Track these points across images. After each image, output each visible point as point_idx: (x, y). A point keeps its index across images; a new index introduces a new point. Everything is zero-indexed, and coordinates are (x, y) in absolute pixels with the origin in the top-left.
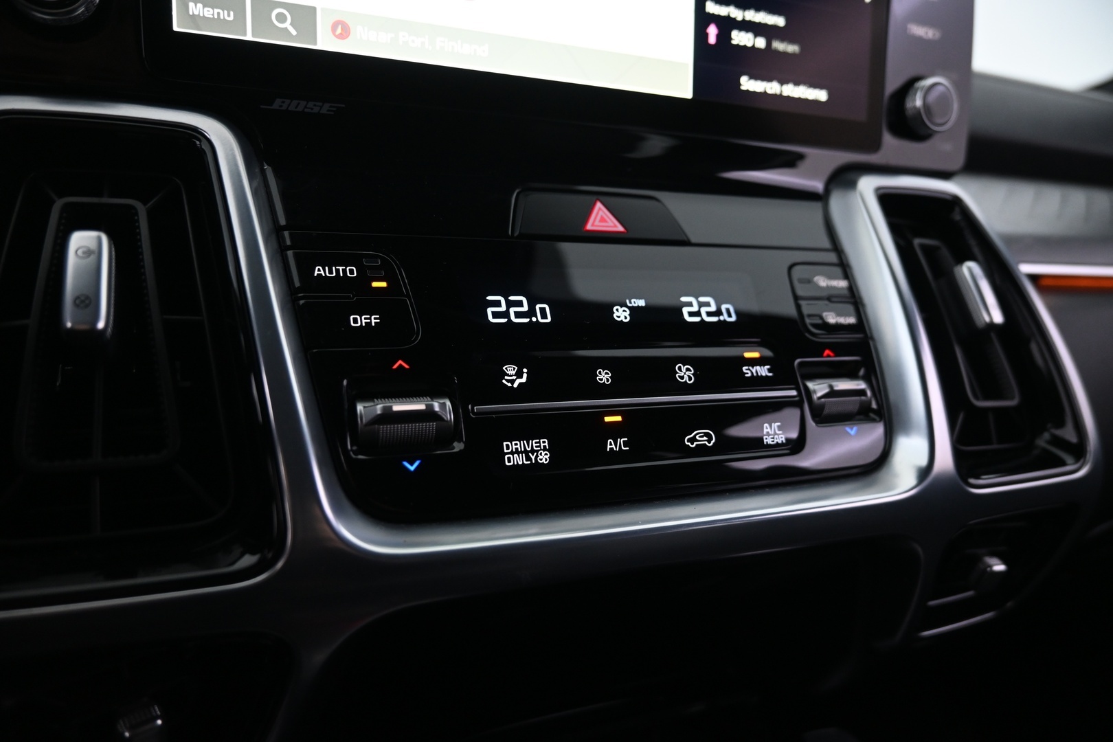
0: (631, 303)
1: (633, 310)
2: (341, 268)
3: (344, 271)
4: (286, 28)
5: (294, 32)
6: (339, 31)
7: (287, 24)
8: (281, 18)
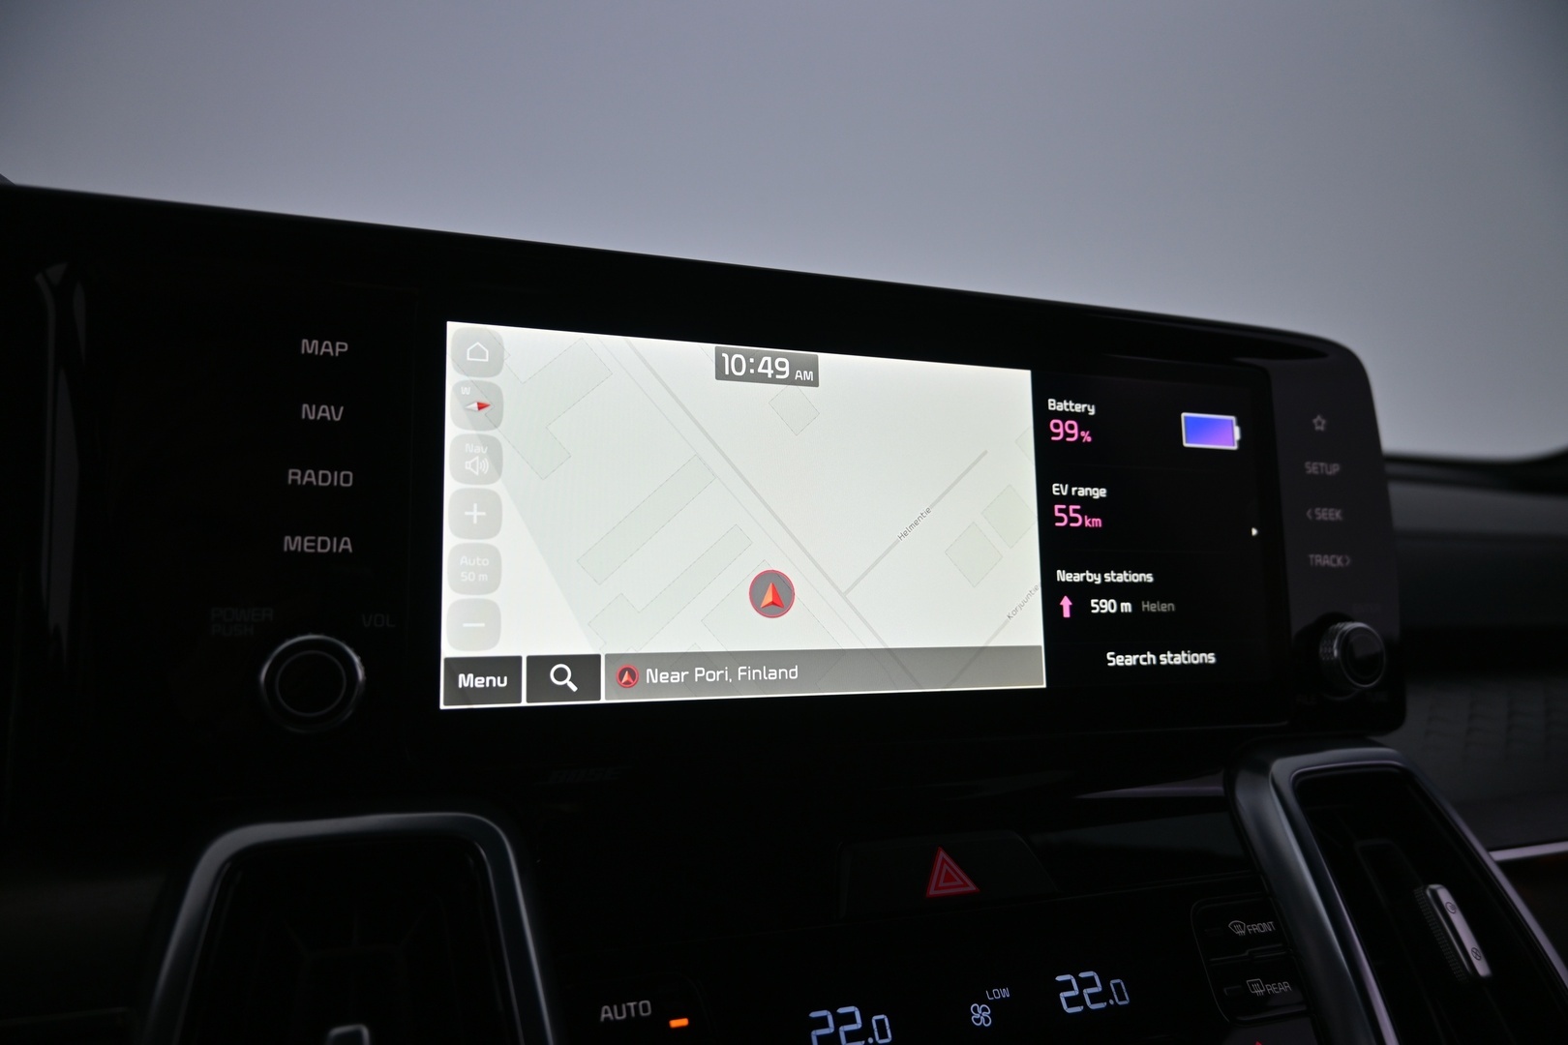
0: (991, 996)
1: (996, 1007)
2: (632, 1004)
3: (636, 1007)
4: (566, 685)
5: (574, 688)
6: (626, 678)
7: (567, 681)
8: (561, 674)
